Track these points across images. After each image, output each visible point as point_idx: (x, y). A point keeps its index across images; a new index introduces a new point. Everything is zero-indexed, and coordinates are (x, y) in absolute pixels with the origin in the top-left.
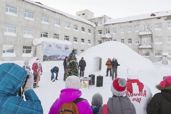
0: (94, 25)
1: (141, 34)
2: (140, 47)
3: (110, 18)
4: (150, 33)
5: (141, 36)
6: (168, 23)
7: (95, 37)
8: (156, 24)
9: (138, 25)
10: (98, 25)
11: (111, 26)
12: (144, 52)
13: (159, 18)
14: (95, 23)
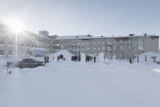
0: (50, 40)
1: (72, 45)
2: (72, 51)
3: (58, 36)
4: (76, 45)
5: (72, 46)
6: (82, 41)
7: (51, 45)
8: (79, 41)
9: (72, 41)
10: (53, 39)
11: (59, 41)
12: (74, 53)
13: (79, 39)
14: (51, 38)
